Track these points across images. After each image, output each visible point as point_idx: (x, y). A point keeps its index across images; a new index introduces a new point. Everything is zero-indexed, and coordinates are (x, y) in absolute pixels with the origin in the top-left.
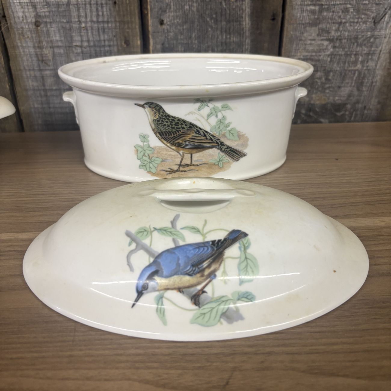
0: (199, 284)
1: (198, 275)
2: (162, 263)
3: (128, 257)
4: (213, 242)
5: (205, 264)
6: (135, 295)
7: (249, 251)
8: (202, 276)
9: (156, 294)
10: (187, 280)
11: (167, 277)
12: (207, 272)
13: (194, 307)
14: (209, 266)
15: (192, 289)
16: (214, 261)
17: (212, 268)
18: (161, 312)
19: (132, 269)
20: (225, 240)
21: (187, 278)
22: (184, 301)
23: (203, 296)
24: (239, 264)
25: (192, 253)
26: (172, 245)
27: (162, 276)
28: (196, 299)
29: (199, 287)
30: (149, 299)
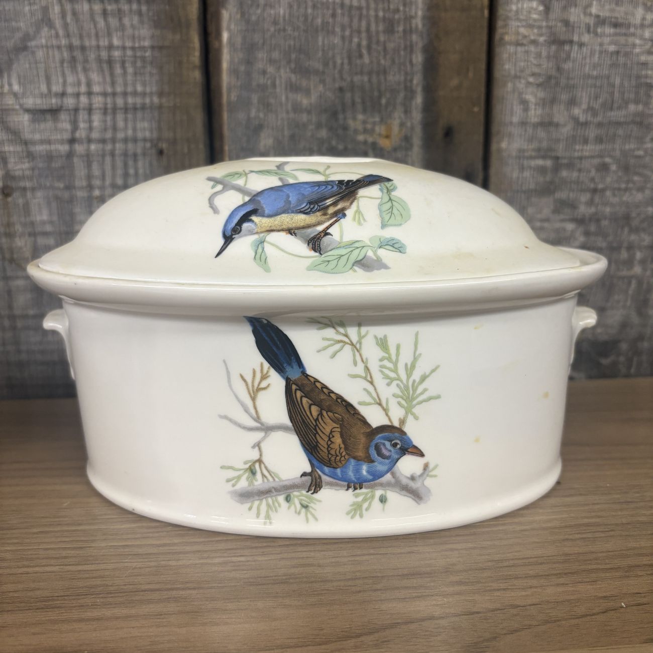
0: (319, 224)
1: (318, 214)
2: (262, 202)
3: (211, 200)
4: (341, 182)
5: (329, 202)
7: (393, 193)
8: (325, 214)
9: (255, 237)
10: (301, 219)
11: (270, 216)
12: (331, 210)
13: (313, 253)
14: (335, 204)
15: (309, 230)
16: (342, 199)
17: (340, 206)
18: (260, 258)
19: (215, 210)
20: (358, 181)
21: (302, 216)
22: (298, 246)
23: (326, 240)
24: (380, 205)
25: (307, 191)
26: (279, 184)
27: (263, 216)
28: (315, 243)
29: (320, 228)
30: (243, 245)
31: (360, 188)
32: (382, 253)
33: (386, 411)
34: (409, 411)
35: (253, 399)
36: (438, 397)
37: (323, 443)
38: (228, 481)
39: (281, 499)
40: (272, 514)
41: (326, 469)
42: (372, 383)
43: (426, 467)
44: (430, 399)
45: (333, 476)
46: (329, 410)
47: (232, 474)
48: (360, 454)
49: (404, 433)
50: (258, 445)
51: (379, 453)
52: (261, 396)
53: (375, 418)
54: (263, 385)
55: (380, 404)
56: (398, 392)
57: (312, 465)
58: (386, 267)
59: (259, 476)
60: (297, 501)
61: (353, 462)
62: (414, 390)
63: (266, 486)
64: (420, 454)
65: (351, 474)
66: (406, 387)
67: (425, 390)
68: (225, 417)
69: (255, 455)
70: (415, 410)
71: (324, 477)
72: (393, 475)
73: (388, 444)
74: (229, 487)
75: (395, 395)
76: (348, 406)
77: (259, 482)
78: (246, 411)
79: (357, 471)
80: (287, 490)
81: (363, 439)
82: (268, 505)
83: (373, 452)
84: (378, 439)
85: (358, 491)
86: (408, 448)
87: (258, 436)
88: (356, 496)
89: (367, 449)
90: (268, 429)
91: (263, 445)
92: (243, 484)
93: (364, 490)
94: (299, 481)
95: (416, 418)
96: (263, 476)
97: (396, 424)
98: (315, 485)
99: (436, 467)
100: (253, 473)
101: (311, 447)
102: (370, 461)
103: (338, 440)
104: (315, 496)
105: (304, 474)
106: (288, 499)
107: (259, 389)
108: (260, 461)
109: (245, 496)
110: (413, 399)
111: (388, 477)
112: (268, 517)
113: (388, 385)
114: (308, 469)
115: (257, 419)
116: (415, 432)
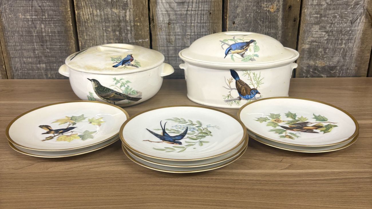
0: (243, 52)
1: (243, 50)
2: (232, 47)
3: (222, 46)
4: (246, 42)
5: (244, 47)
6: (225, 55)
7: (256, 44)
8: (244, 50)
9: (231, 54)
10: (239, 51)
11: (234, 50)
12: (245, 49)
13: (242, 58)
14: (246, 47)
15: (241, 53)
16: (247, 46)
17: (246, 48)
18: (233, 59)
19: (223, 49)
20: (249, 42)
21: (240, 50)
22: (239, 56)
23: (244, 55)
24: (254, 47)
25: (240, 44)
26: (235, 43)
27: (232, 50)
28: (242, 55)
29: (243, 53)
30: (229, 56)
31: (250, 44)
32: (255, 57)
33: (254, 86)
34: (258, 86)
35: (230, 84)
36: (264, 83)
37: (242, 92)
38: (224, 98)
39: (234, 101)
40: (232, 104)
41: (242, 96)
42: (252, 81)
43: (261, 96)
44: (262, 83)
45: (244, 97)
46: (243, 86)
47: (225, 97)
48: (249, 93)
49: (257, 90)
50: (230, 92)
51: (252, 93)
52: (231, 83)
53: (252, 87)
54: (232, 81)
55: (253, 85)
56: (256, 82)
57: (240, 95)
58: (255, 60)
59: (230, 97)
60: (236, 102)
61: (247, 95)
62: (259, 82)
63: (231, 99)
64: (260, 94)
65: (247, 97)
66: (258, 81)
67: (261, 82)
68: (224, 87)
69: (229, 94)
70: (259, 86)
71: (242, 98)
72: (254, 97)
73: (254, 92)
74: (224, 99)
75: (256, 83)
76: (247, 85)
77: (230, 99)
78: (228, 86)
79: (248, 97)
80: (235, 100)
81: (249, 91)
82: (231, 103)
83: (251, 93)
84: (252, 91)
85: (248, 100)
86: (257, 92)
87: (230, 90)
88: (248, 101)
89: (250, 93)
90: (232, 89)
91: (231, 92)
92: (227, 99)
93: (249, 100)
94: (237, 98)
95: (259, 87)
96: (231, 97)
97: (256, 88)
98: (240, 99)
99: (262, 96)
100: (229, 97)
101: (240, 92)
102: (250, 95)
103: (245, 91)
104: (240, 101)
105: (238, 97)
106: (235, 102)
107: (231, 82)
108: (230, 95)
109: (227, 101)
110: (259, 84)
111: (254, 98)
112: (231, 105)
113: (255, 81)
114: (239, 96)
115: (230, 87)
116: (259, 90)
